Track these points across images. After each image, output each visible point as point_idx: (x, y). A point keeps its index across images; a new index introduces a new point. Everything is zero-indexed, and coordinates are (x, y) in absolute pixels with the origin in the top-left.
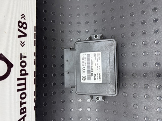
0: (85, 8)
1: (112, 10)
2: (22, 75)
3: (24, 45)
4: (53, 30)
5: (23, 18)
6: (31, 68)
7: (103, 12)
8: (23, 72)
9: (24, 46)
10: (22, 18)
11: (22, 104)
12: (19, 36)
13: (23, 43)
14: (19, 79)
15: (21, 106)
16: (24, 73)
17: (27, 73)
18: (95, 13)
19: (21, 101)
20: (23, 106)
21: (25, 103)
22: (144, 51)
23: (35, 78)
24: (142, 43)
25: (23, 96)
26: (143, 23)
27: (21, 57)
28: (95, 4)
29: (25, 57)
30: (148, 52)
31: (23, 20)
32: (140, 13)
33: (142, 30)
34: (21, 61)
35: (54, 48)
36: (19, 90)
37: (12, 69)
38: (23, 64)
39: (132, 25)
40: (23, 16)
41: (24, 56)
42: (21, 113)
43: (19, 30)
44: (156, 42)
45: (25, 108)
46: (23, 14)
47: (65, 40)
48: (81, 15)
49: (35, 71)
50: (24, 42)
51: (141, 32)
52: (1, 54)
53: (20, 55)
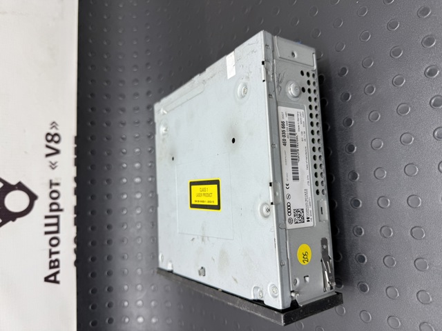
3: (56, 167)
6: (68, 201)
11: (51, 253)
12: (48, 155)
13: (53, 165)
14: (47, 217)
15: (50, 257)
16: (55, 208)
19: (50, 250)
20: (54, 257)
21: (57, 253)
23: (75, 216)
25: (54, 242)
27: (51, 184)
31: (53, 131)
34: (51, 190)
36: (47, 233)
37: (36, 203)
38: (54, 195)
40: (54, 125)
42: (51, 268)
43: (47, 146)
45: (57, 260)
50: (56, 163)
52: (20, 183)
53: (49, 182)
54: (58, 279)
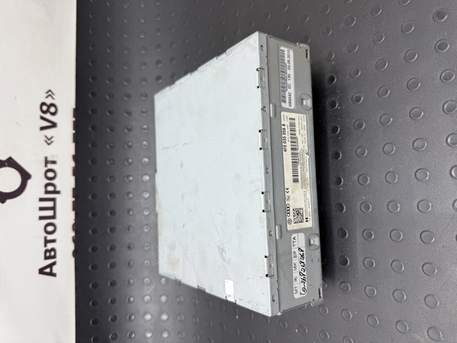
2: (47, 192)
3: (52, 142)
5: (50, 98)
8: (50, 188)
9: (53, 144)
10: (47, 97)
11: (47, 242)
12: (42, 128)
13: (49, 139)
14: (41, 200)
15: (45, 246)
16: (51, 190)
19: (45, 238)
20: (50, 246)
21: (54, 241)
23: (74, 199)
25: (50, 229)
27: (47, 162)
29: (54, 162)
31: (49, 101)
34: (46, 169)
36: (41, 218)
38: (50, 175)
40: (50, 93)
41: (52, 161)
42: (46, 258)
43: (42, 118)
45: (53, 250)
47: (133, 128)
49: (74, 187)
50: (52, 137)
52: (10, 158)
53: (44, 159)
54: (54, 271)
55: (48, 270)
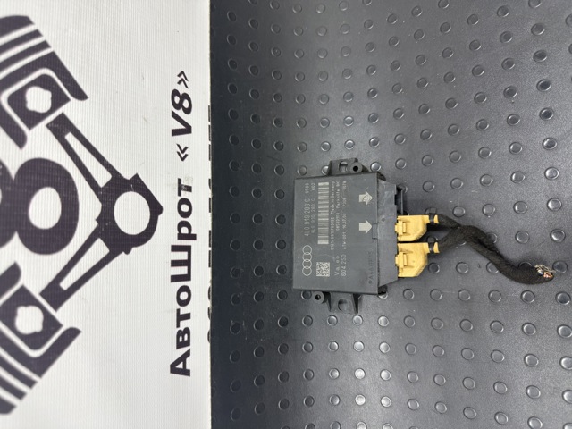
0: (342, 55)
1: (420, 60)
2: (181, 236)
3: (186, 156)
4: (254, 117)
5: (182, 83)
6: (202, 222)
7: (394, 66)
8: (185, 230)
9: (186, 159)
10: (179, 83)
11: (181, 317)
12: (175, 132)
13: (183, 152)
14: (175, 248)
15: (178, 326)
17: (193, 232)
18: (370, 70)
19: (178, 310)
20: (184, 324)
21: (187, 316)
22: (514, 170)
23: (210, 249)
24: (507, 148)
25: (184, 296)
26: (509, 93)
27: (181, 188)
28: (371, 43)
29: (189, 189)
30: (524, 174)
31: (182, 89)
32: (500, 66)
33: (507, 114)
34: (180, 198)
35: (257, 169)
36: (175, 279)
37: (160, 217)
39: (478, 100)
40: (182, 77)
41: (186, 186)
42: (179, 345)
43: (174, 115)
44: (545, 143)
45: (187, 331)
46: (182, 73)
47: (285, 146)
48: (331, 77)
49: (210, 229)
50: (186, 148)
51: (505, 118)
52: (136, 177)
53: (177, 182)
54: (188, 368)
55: (180, 366)
